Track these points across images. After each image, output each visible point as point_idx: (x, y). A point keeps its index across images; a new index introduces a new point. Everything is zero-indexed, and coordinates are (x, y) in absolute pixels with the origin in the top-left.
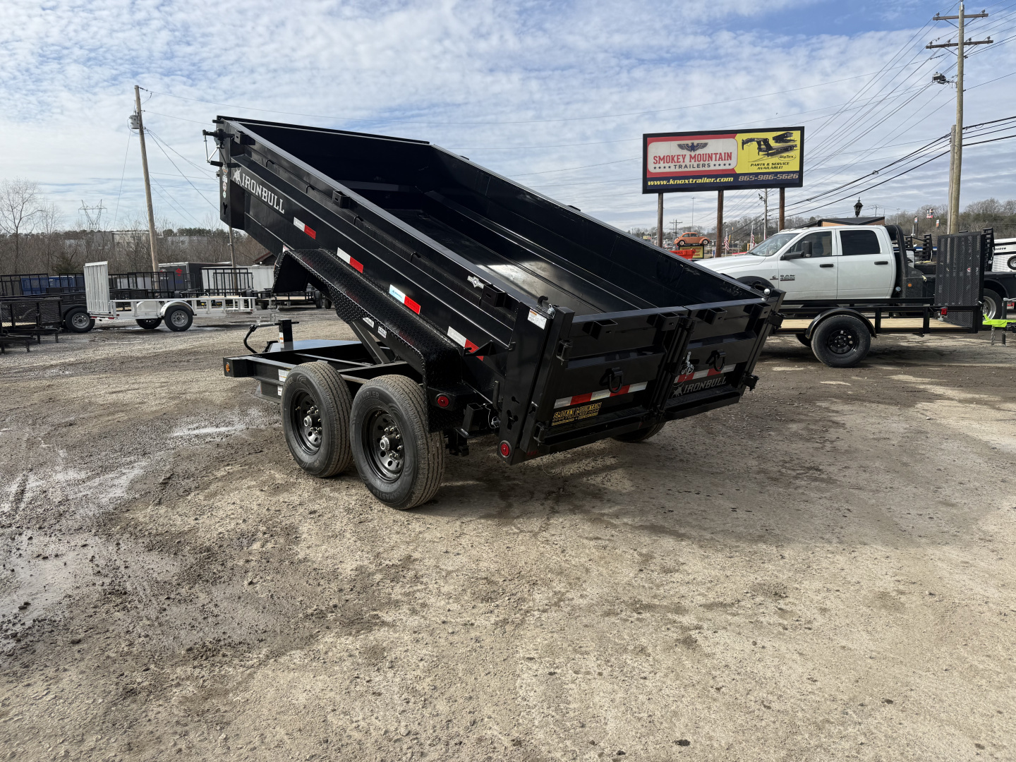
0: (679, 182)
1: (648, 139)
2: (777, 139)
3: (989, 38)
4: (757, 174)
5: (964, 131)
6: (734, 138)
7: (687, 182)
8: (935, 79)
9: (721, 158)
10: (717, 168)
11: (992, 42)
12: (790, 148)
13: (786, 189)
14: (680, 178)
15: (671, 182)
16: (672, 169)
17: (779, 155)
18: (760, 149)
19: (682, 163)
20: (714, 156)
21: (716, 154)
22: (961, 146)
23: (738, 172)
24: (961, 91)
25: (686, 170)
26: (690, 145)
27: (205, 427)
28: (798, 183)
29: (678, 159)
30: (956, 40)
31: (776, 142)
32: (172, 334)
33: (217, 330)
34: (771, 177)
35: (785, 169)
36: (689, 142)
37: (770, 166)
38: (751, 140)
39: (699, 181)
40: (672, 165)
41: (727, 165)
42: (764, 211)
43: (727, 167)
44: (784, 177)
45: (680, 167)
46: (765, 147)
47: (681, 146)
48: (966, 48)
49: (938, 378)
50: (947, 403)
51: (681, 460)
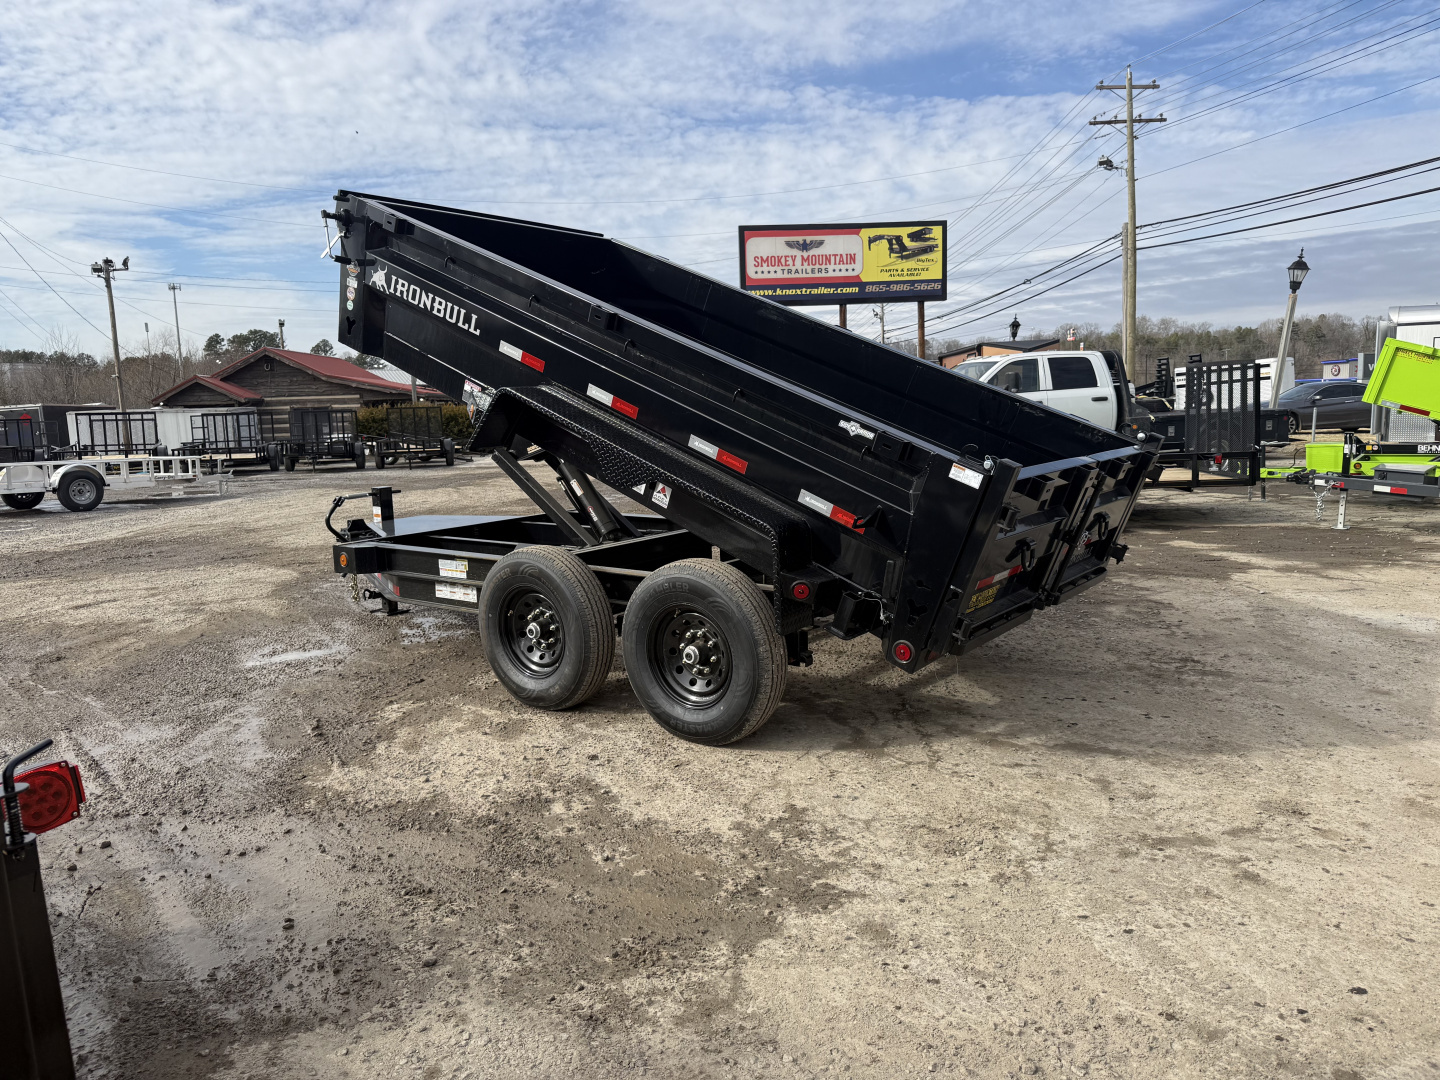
0: (789, 292)
1: (745, 232)
2: (913, 237)
3: (1161, 115)
4: (888, 284)
5: (1138, 231)
6: (858, 234)
7: (799, 292)
8: (1101, 163)
9: (841, 261)
10: (838, 274)
11: (1165, 120)
12: (930, 249)
13: (926, 304)
14: (789, 287)
15: (779, 292)
16: (779, 275)
17: (916, 258)
18: (891, 250)
19: (791, 267)
20: (833, 258)
21: (835, 255)
22: (1135, 249)
23: (864, 280)
24: (1133, 180)
25: (797, 276)
26: (801, 242)
27: (285, 651)
28: (941, 295)
29: (786, 261)
30: (1124, 116)
31: (912, 241)
32: (74, 516)
33: (142, 508)
34: (906, 288)
35: (924, 276)
36: (800, 239)
37: (905, 273)
38: (880, 237)
39: (815, 291)
40: (779, 269)
41: (850, 271)
42: (881, 332)
43: (850, 273)
44: (923, 287)
45: (790, 271)
46: (897, 247)
47: (789, 244)
48: (1137, 126)
49: (1222, 542)
50: (1262, 572)
51: (1021, 660)
